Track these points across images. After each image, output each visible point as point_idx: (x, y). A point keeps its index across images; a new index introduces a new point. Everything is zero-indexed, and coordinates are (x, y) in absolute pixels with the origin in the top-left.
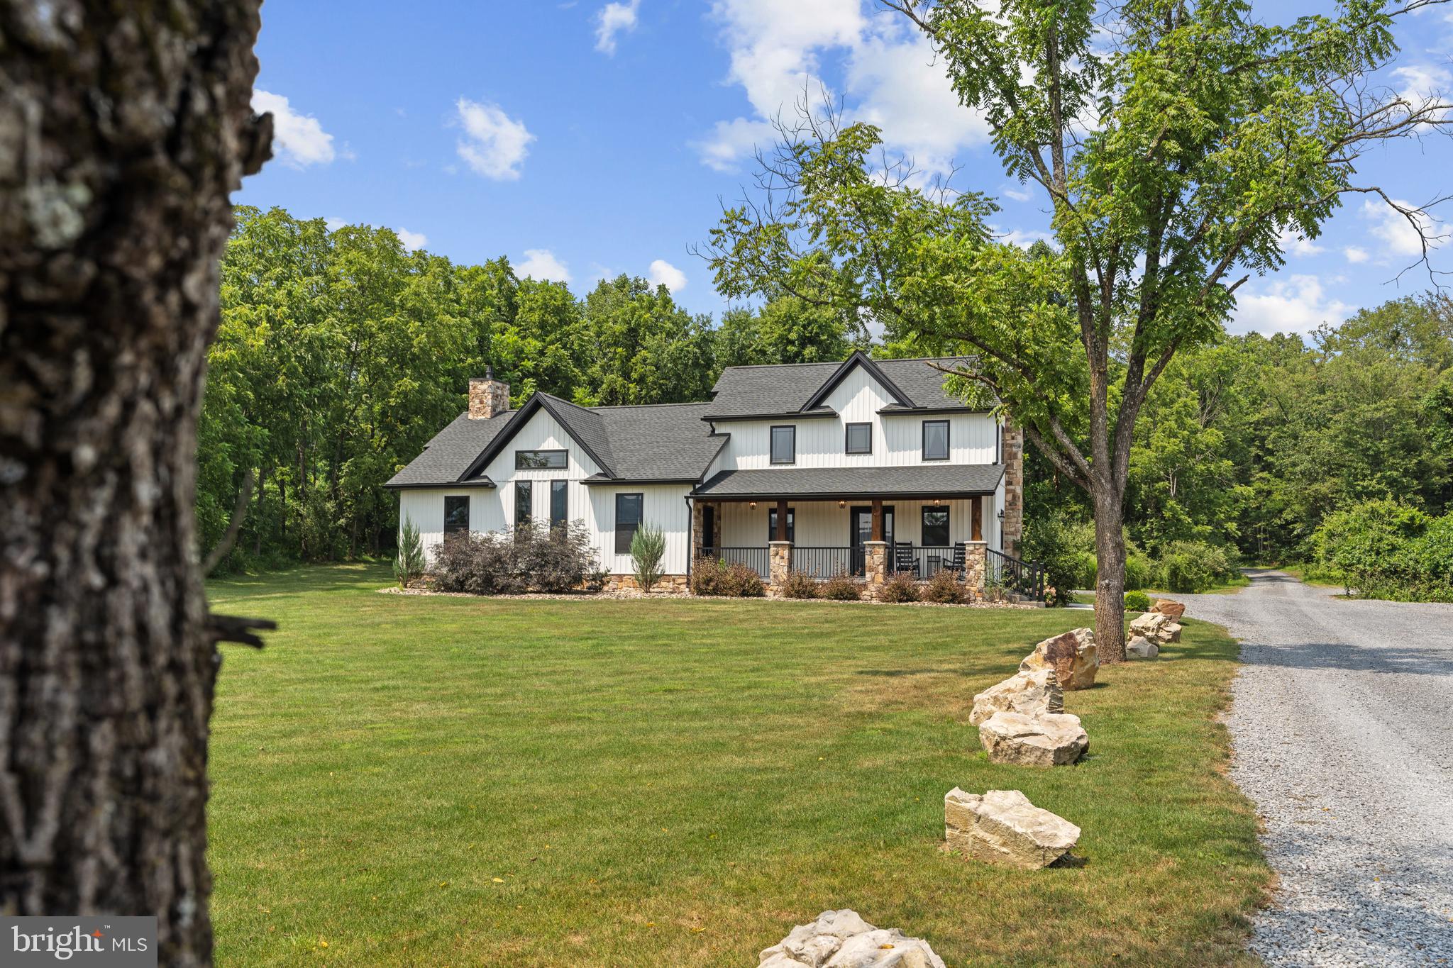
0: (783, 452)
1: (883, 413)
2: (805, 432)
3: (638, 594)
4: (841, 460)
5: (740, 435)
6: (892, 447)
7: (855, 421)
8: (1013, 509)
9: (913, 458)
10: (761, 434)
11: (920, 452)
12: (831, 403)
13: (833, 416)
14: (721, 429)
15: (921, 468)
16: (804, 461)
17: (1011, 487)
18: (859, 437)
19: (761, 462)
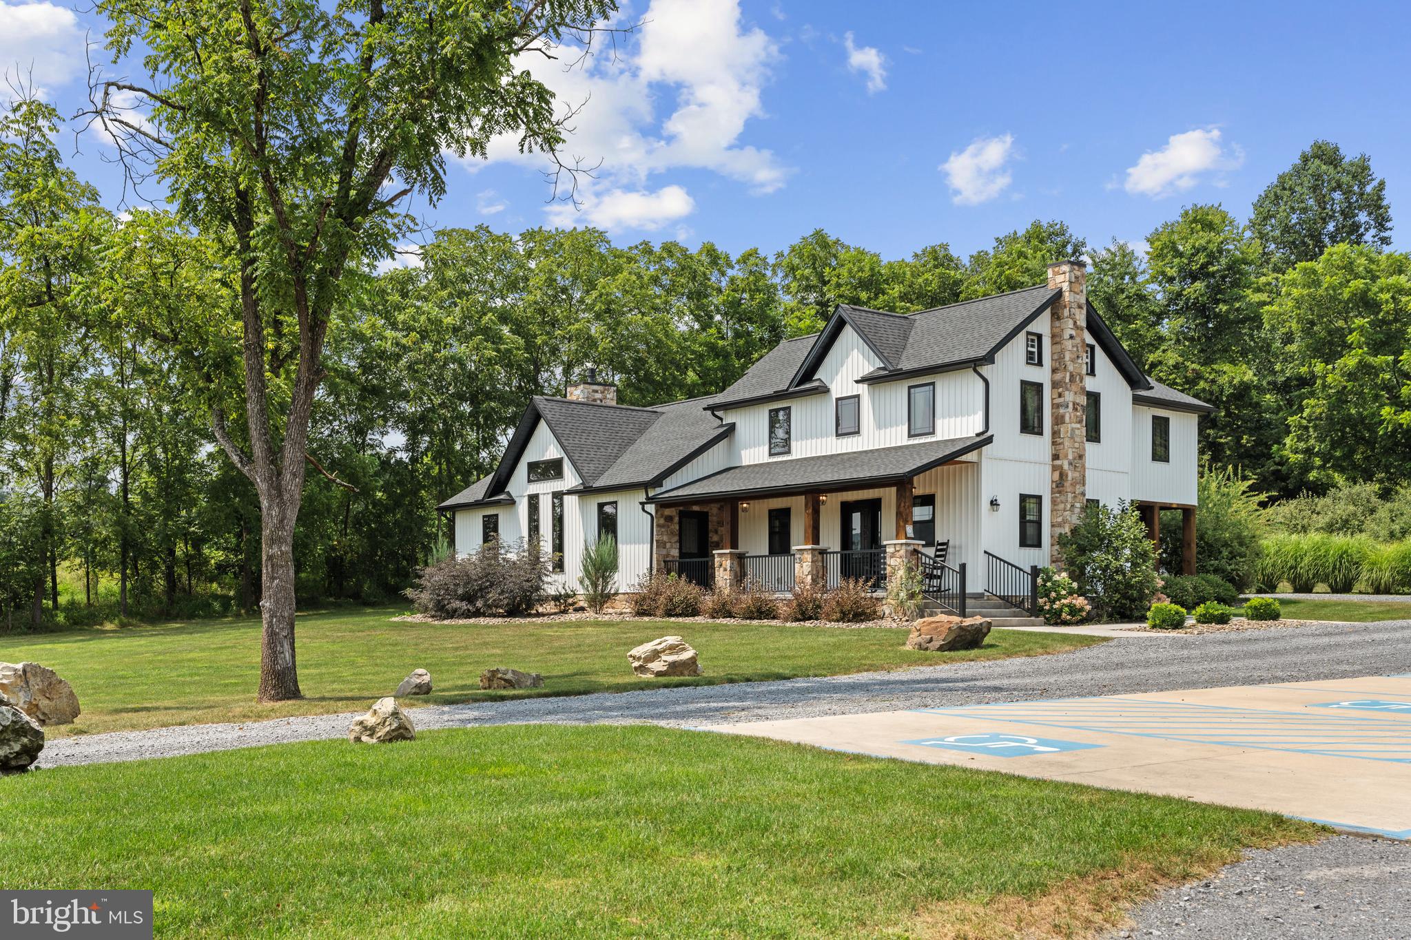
0: (780, 439)
1: (871, 380)
2: (798, 414)
5: (743, 423)
6: (880, 424)
7: (844, 395)
8: (1060, 492)
9: (899, 435)
11: (906, 427)
12: (822, 374)
13: (824, 390)
14: (728, 418)
15: (907, 447)
17: (1058, 462)
18: (848, 414)
19: (758, 454)
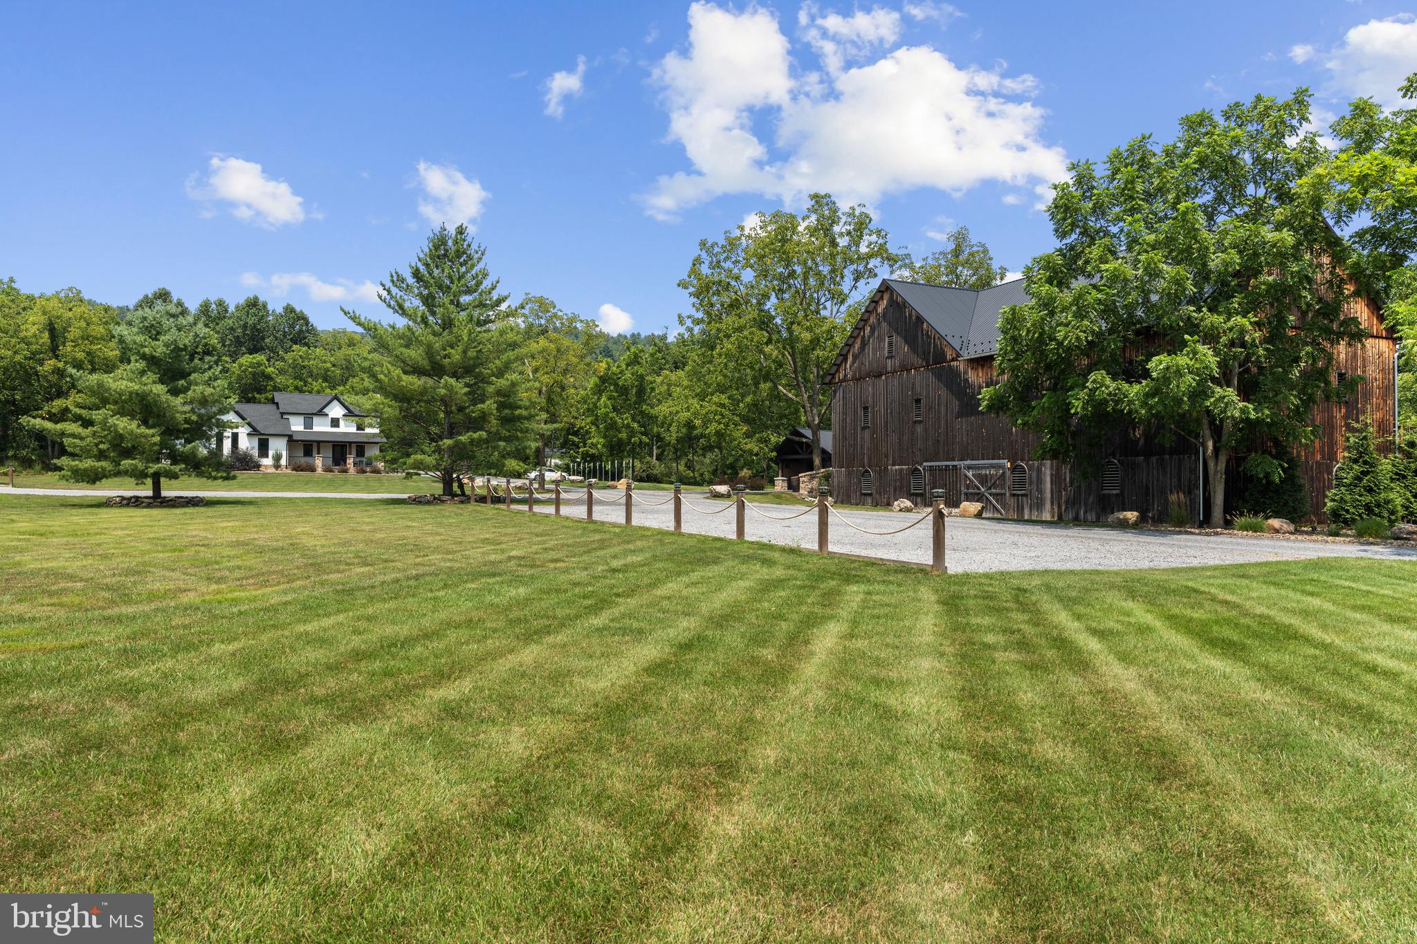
0: (308, 425)
1: (343, 415)
2: (316, 420)
3: (273, 470)
4: (329, 429)
5: (293, 419)
6: (346, 426)
7: (334, 417)
9: (353, 429)
10: (301, 419)
11: (356, 428)
12: (326, 410)
13: (326, 415)
14: (285, 417)
15: (356, 433)
16: (316, 429)
18: (335, 423)
19: (301, 428)
